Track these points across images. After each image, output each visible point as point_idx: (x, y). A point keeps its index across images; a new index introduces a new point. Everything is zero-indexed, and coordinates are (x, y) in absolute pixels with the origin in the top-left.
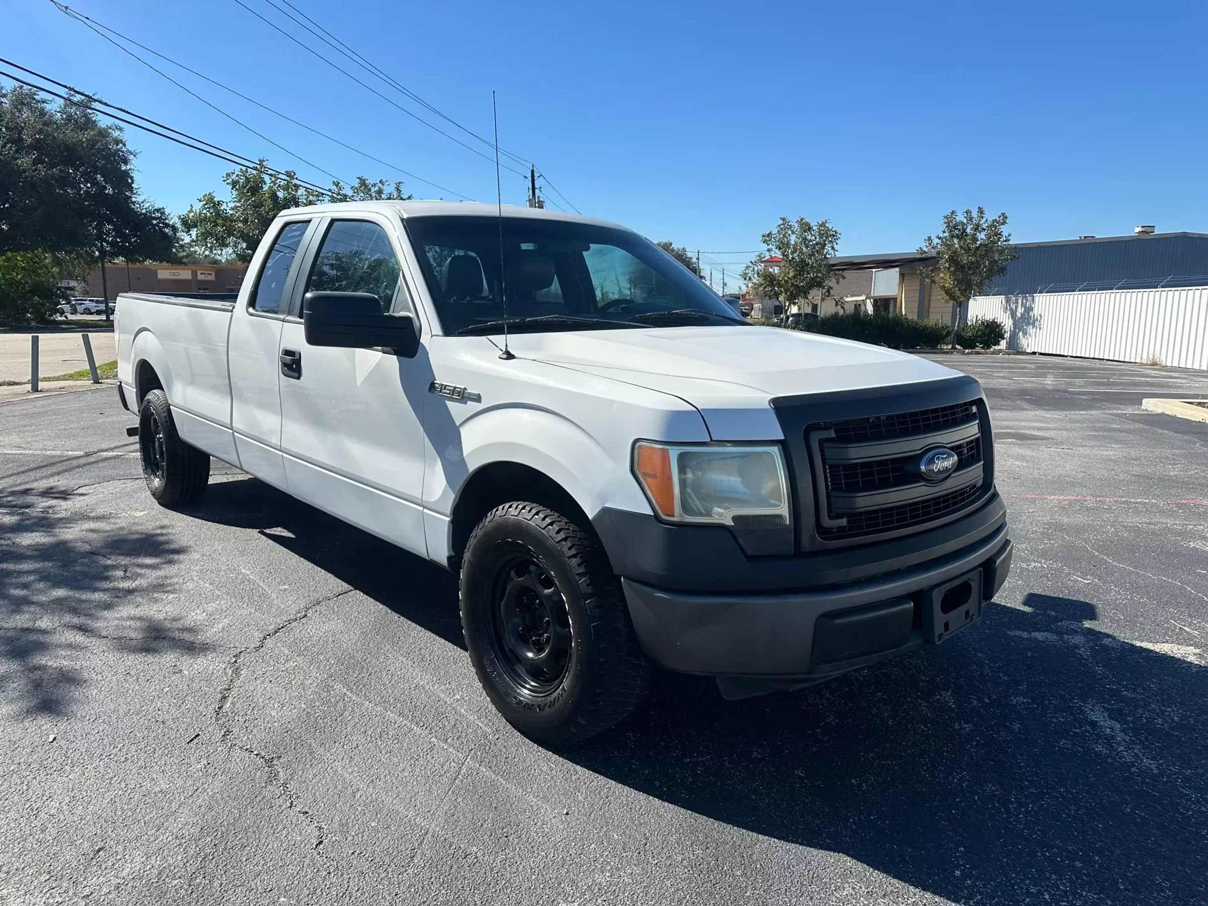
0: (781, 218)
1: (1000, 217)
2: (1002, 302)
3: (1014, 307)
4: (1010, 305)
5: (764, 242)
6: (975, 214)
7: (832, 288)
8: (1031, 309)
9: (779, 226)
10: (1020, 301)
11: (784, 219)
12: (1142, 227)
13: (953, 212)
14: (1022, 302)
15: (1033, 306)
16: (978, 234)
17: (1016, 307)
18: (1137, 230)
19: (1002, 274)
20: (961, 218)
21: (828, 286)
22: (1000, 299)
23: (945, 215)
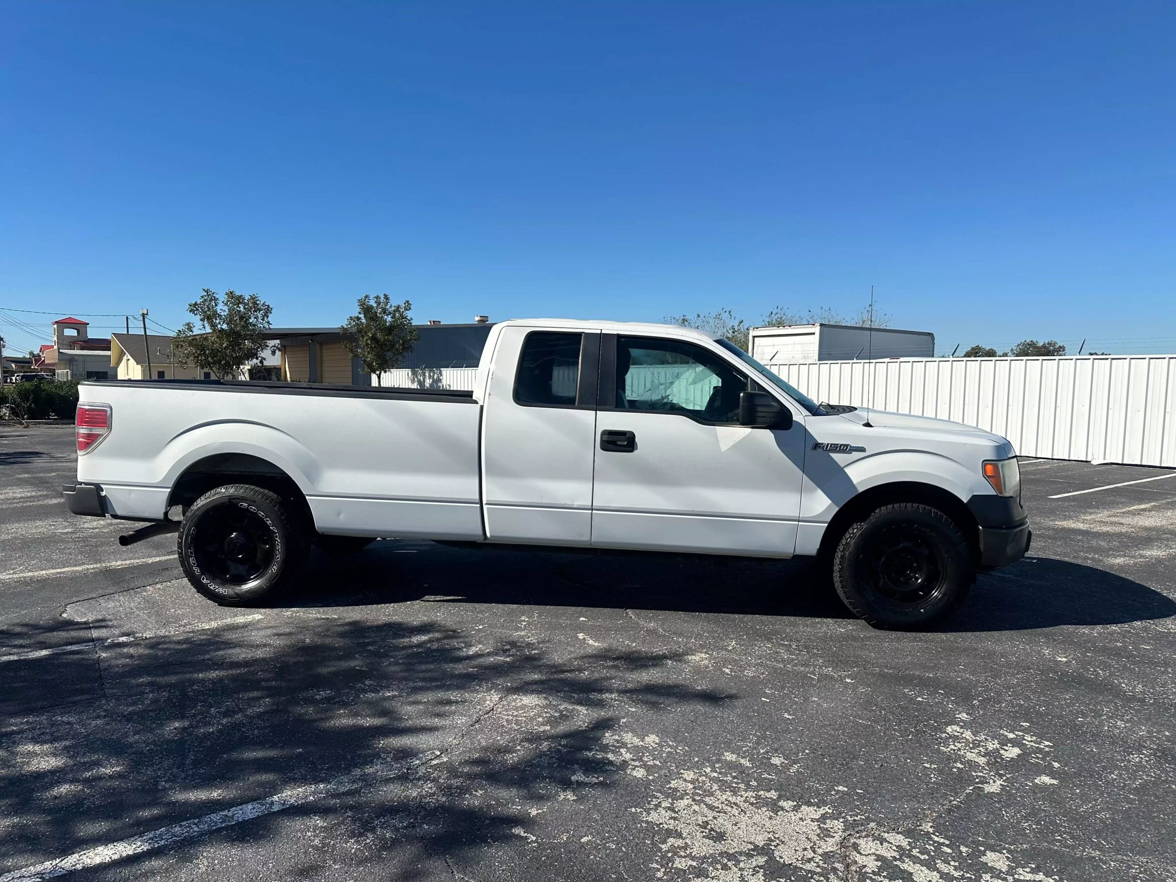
0: (204, 290)
1: (405, 304)
2: (408, 374)
3: (422, 378)
4: (417, 377)
5: (190, 312)
6: (382, 299)
7: (265, 359)
8: (439, 380)
9: (202, 297)
10: (427, 374)
11: (207, 291)
12: (481, 317)
13: (366, 297)
14: (430, 375)
15: (441, 378)
16: (386, 317)
17: (424, 379)
18: (477, 319)
19: (409, 352)
20: (372, 303)
21: (261, 357)
22: (407, 372)
23: (360, 298)
